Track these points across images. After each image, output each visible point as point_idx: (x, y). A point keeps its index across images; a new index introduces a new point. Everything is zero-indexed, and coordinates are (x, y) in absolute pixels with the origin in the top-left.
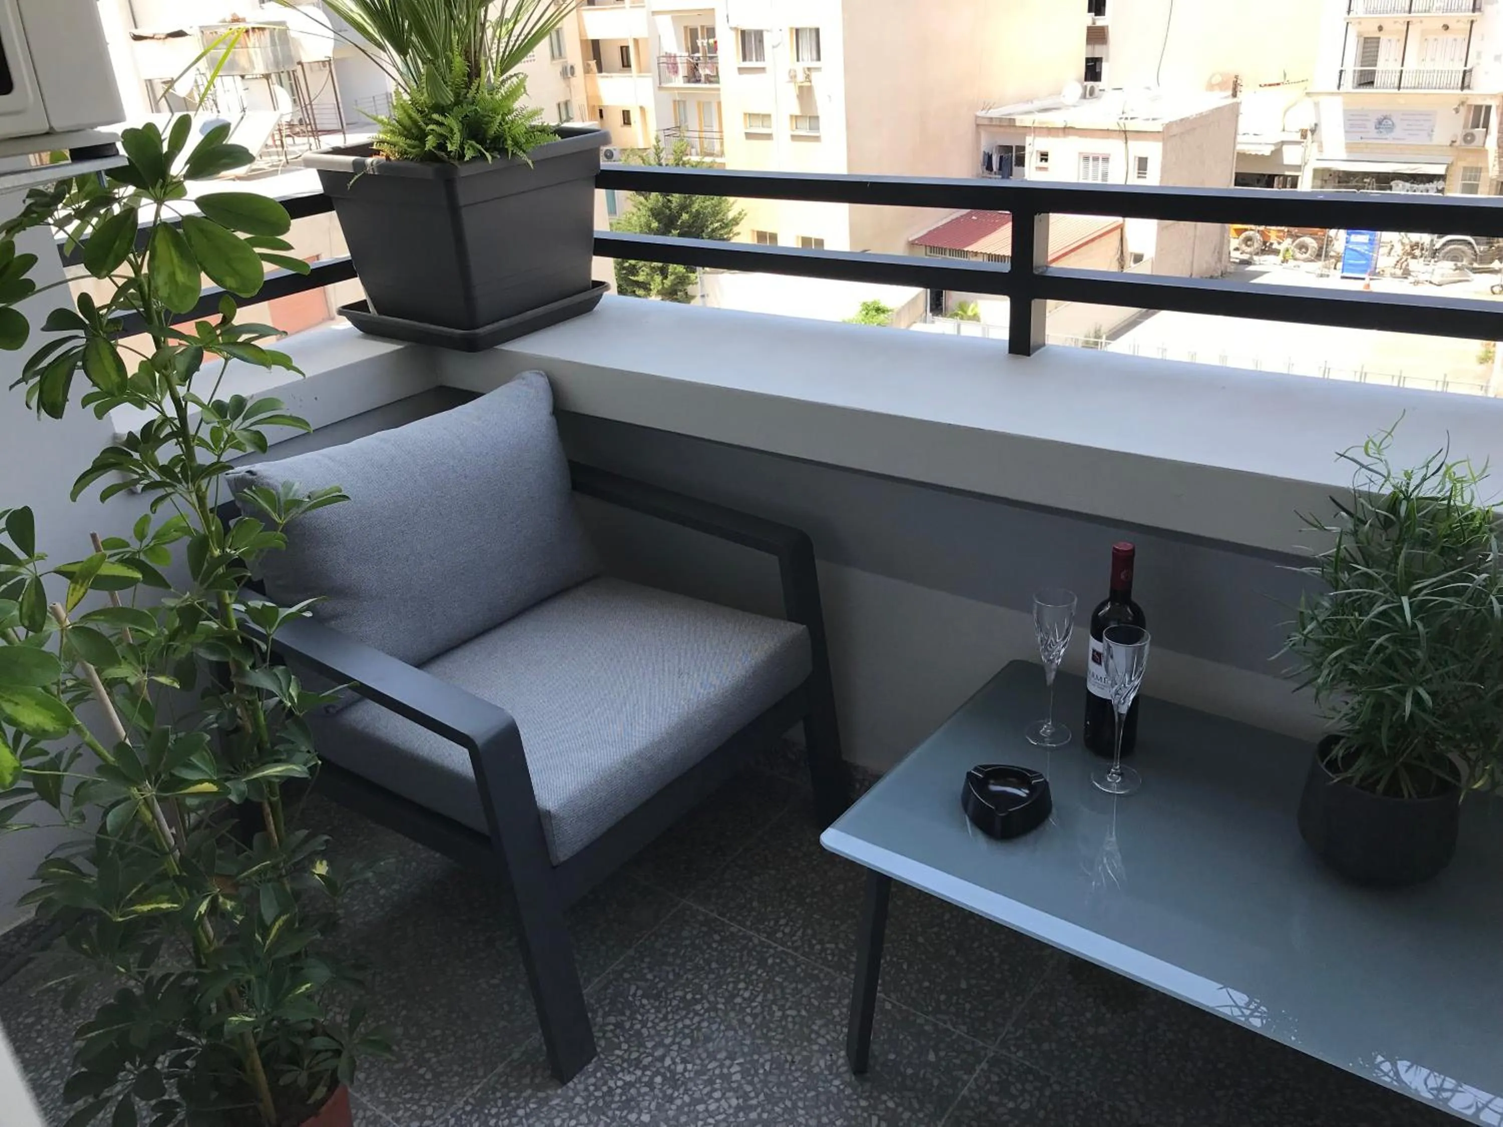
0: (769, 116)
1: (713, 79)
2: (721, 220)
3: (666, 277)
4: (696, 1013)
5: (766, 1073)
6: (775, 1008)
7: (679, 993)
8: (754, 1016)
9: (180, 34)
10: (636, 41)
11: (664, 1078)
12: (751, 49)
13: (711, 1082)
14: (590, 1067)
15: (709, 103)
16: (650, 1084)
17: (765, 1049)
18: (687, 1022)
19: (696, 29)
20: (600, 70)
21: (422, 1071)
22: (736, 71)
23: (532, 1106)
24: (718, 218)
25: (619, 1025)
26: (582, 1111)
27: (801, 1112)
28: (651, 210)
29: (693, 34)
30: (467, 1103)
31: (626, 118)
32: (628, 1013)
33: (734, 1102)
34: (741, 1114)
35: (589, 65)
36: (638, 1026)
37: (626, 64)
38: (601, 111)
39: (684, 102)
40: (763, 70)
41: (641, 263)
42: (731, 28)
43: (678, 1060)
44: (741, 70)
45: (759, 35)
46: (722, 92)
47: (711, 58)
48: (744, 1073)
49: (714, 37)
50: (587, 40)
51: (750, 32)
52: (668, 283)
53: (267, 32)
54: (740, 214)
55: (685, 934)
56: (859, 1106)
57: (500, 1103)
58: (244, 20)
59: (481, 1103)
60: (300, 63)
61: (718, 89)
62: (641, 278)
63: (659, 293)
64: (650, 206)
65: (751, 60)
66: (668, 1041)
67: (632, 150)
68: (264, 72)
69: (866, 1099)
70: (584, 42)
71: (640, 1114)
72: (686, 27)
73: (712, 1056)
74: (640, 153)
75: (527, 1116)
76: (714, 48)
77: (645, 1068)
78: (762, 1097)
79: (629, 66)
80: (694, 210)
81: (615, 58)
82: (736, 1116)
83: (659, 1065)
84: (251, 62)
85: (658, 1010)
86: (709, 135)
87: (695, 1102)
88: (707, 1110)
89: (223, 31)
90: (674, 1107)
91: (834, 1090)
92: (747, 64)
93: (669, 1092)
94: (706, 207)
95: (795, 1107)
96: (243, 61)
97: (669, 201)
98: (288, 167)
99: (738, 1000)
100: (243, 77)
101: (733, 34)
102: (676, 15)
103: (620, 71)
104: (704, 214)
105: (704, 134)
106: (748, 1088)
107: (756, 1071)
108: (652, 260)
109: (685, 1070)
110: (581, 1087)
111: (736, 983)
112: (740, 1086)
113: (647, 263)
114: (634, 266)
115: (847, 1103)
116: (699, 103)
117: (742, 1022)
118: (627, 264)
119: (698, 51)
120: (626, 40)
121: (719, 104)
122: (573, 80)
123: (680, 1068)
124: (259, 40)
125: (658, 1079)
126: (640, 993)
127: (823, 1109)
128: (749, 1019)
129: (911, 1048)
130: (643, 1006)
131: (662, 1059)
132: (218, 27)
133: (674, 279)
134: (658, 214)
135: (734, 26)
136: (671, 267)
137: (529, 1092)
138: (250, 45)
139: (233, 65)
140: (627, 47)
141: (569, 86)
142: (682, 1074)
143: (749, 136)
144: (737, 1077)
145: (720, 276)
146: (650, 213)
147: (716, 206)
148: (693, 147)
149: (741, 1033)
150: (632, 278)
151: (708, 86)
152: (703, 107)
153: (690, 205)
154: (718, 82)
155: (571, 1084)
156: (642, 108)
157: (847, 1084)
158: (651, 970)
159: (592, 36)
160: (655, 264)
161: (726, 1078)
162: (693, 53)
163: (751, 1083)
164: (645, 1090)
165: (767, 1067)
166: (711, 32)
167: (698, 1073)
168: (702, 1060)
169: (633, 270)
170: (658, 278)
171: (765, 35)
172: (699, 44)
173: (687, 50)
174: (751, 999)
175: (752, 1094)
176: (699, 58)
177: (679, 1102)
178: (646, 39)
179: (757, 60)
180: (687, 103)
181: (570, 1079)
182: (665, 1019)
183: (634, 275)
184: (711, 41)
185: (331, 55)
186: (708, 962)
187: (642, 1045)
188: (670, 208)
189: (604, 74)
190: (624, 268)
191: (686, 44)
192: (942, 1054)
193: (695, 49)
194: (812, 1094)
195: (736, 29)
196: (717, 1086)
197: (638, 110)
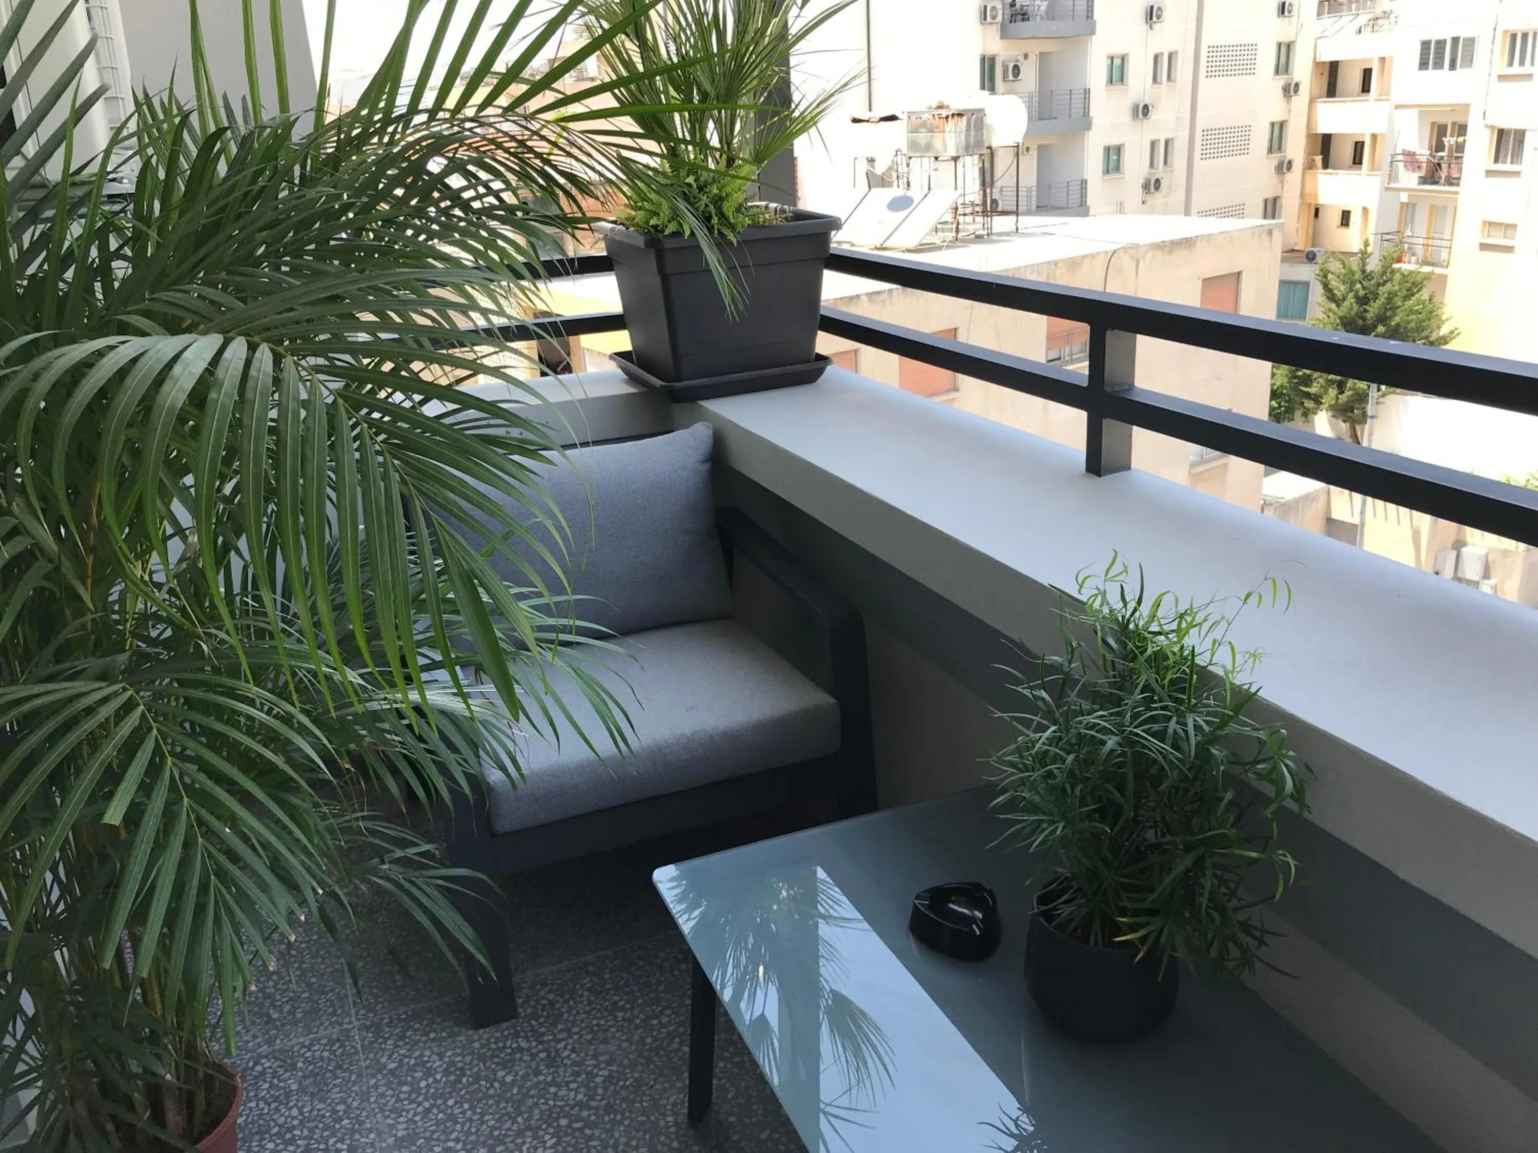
0: (1514, 226)
1: (1452, 181)
2: (1427, 338)
3: (1342, 392)
4: (615, 1017)
5: (622, 1087)
6: (677, 1040)
7: (616, 998)
8: (655, 1039)
9: (893, 118)
10: (1374, 137)
11: (548, 1056)
12: (1507, 150)
13: (578, 1074)
14: (505, 1025)
15: (1445, 208)
16: (534, 1056)
17: (640, 1068)
18: (602, 1022)
19: (1446, 126)
20: (1326, 165)
21: (398, 978)
22: (1484, 173)
23: (444, 1034)
24: (1424, 334)
25: (552, 1004)
26: (472, 1053)
27: (622, 1128)
28: (1341, 318)
29: (1441, 130)
30: (405, 1013)
31: (1345, 218)
32: (567, 997)
33: (580, 1097)
34: (577, 1109)
35: (1313, 160)
36: (564, 1010)
37: (1357, 160)
38: (1317, 210)
39: (1414, 205)
40: (1517, 174)
41: (1316, 375)
42: (1487, 126)
43: (569, 1047)
44: (1489, 173)
45: (1520, 136)
46: (1460, 197)
47: (1457, 158)
48: (608, 1079)
49: (1465, 135)
50: (1317, 135)
51: (1509, 132)
52: (1343, 398)
53: (965, 119)
54: (1452, 332)
55: (662, 954)
56: (669, 1145)
57: (425, 1022)
58: (948, 107)
59: (415, 1017)
60: (990, 148)
61: (1457, 193)
62: (1313, 390)
63: (1331, 408)
64: (1341, 314)
65: (1505, 162)
66: (575, 1030)
67: (1333, 253)
68: (954, 154)
69: (680, 1143)
70: (1311, 136)
71: (507, 1074)
72: (1433, 124)
73: (595, 1056)
74: (1342, 257)
75: (434, 1040)
76: (1460, 148)
77: (540, 1043)
78: (604, 1103)
79: (1360, 163)
80: (1393, 323)
81: (1348, 153)
82: (572, 1108)
83: (553, 1044)
84: (945, 146)
85: (590, 1004)
86: (1436, 242)
87: (553, 1083)
88: (556, 1094)
89: (926, 116)
90: (535, 1080)
91: (662, 1123)
92: (1499, 167)
93: (542, 1067)
94: (1409, 322)
95: (621, 1122)
96: (938, 144)
97: (1366, 311)
98: (957, 244)
99: (655, 1022)
100: (936, 158)
101: (1488, 132)
102: (1424, 110)
103: (1350, 168)
104: (1405, 328)
105: (1431, 242)
106: (600, 1091)
107: (618, 1081)
108: (1329, 373)
109: (568, 1057)
110: (486, 1036)
111: (666, 1008)
112: (596, 1087)
113: (1325, 375)
114: (1309, 376)
115: (662, 1138)
116: (1432, 207)
117: (642, 1040)
118: (1300, 373)
119: (1443, 150)
120: (1363, 135)
121: (1456, 208)
122: (1288, 176)
123: (565, 1054)
124: (956, 126)
125: (543, 1055)
126: (588, 985)
127: (641, 1134)
128: (649, 1040)
129: (754, 1119)
130: (582, 996)
131: (558, 1041)
132: (923, 113)
133: (1352, 396)
134: (1350, 324)
135: (1490, 124)
136: (1350, 382)
137: (451, 1023)
138: (947, 129)
139: (928, 147)
140: (1363, 143)
141: (1282, 182)
142: (563, 1059)
143: (1484, 247)
144: (599, 1080)
145: (1409, 397)
146: (1338, 321)
147: (1424, 321)
148: (1414, 255)
149: (633, 1048)
150: (1304, 389)
151: (1447, 188)
152: (1438, 212)
153: (1391, 318)
154: (1458, 185)
155: (481, 1031)
156: (1365, 210)
157: (676, 1124)
158: (612, 971)
159: (1322, 129)
160: (1331, 377)
161: (591, 1076)
162: (1437, 151)
163: (605, 1089)
164: (527, 1058)
165: (628, 1083)
166: (1462, 130)
167: (575, 1064)
168: (587, 1055)
169: (1307, 381)
170: (1333, 392)
171: (1528, 134)
172: (1446, 144)
173: (1430, 148)
174: (664, 1026)
175: (598, 1098)
176: (1442, 158)
177: (541, 1078)
178: (1384, 135)
179: (1512, 163)
180: (1417, 207)
181: (483, 1027)
182: (588, 1013)
183: (1307, 386)
184: (1461, 139)
185: (1020, 141)
186: (659, 983)
187: (555, 1025)
188: (1364, 319)
189: (1329, 171)
190: (1296, 377)
191: (1431, 141)
192: (776, 1136)
193: (1440, 147)
194: (643, 1118)
195: (1492, 127)
196: (579, 1079)
197: (1360, 211)
